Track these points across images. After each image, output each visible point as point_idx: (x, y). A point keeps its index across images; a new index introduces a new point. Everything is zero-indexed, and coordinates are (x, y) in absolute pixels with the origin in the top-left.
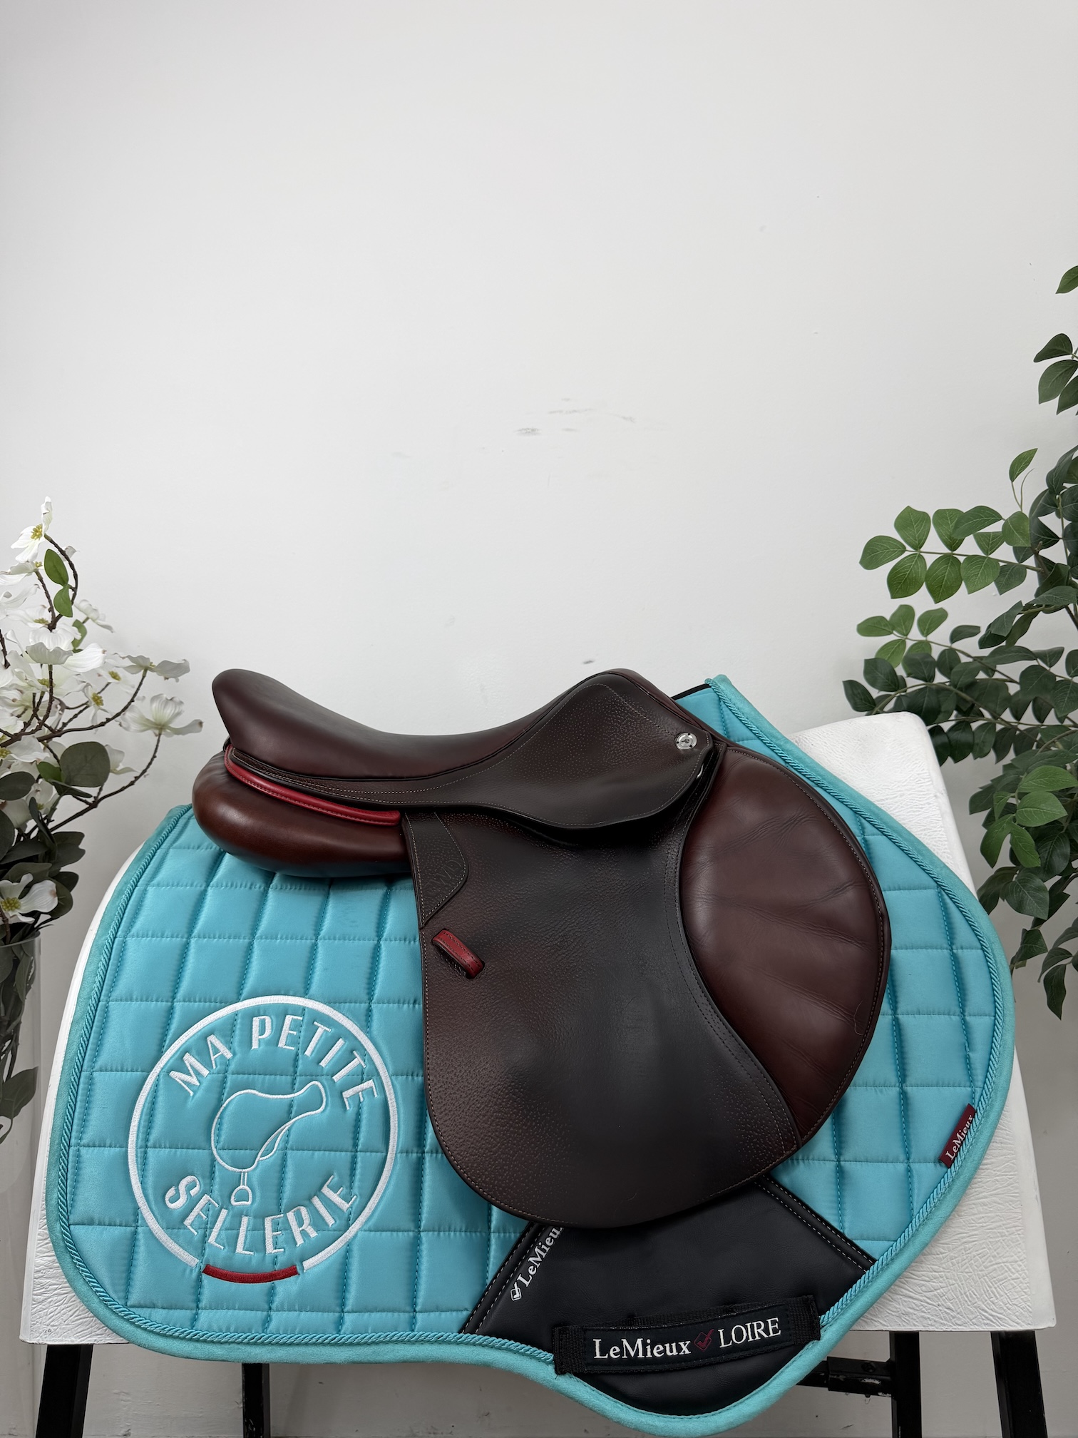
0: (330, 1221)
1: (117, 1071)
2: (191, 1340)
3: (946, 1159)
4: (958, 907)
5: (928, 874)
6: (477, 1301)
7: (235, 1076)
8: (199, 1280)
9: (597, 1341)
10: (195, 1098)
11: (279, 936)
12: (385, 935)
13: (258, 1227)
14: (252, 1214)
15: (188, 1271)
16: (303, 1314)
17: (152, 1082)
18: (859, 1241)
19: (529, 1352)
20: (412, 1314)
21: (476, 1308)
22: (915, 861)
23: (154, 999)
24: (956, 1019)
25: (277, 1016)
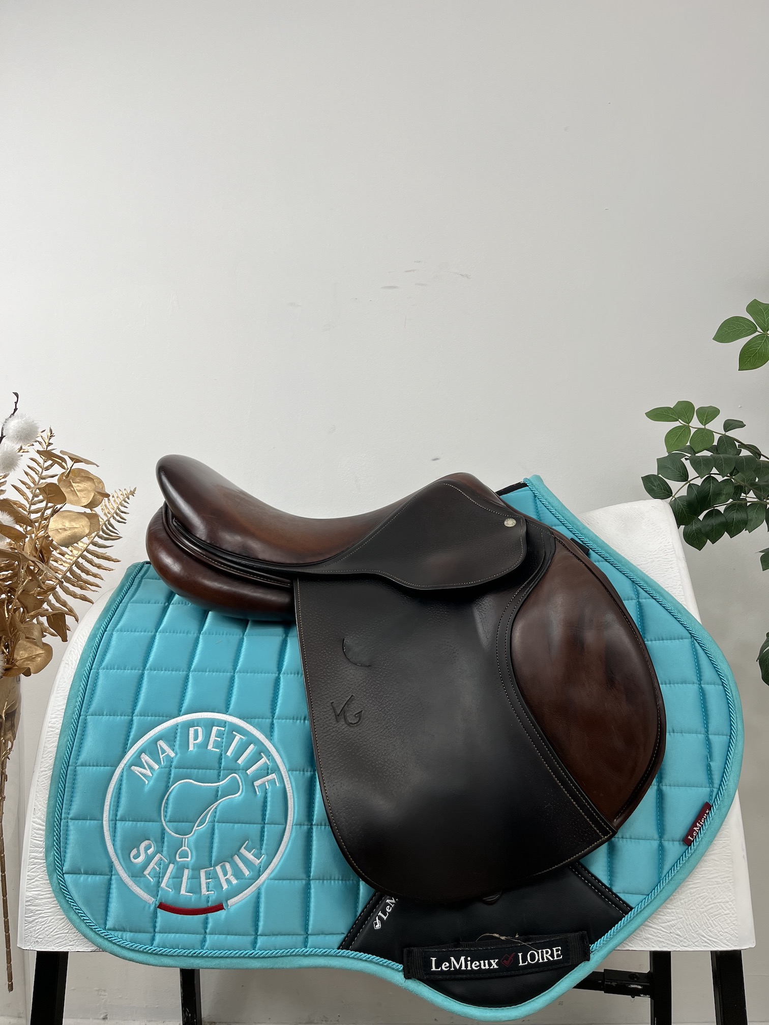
0: (247, 873)
1: (93, 766)
2: (151, 953)
3: (687, 841)
4: (706, 653)
5: (685, 627)
6: (351, 927)
7: (177, 769)
8: (155, 913)
9: (434, 959)
10: (149, 784)
11: (208, 670)
12: (283, 670)
13: (195, 877)
14: (190, 867)
15: (148, 905)
16: (229, 937)
17: (118, 774)
18: (621, 894)
19: (385, 964)
20: (305, 936)
21: (349, 932)
22: (676, 618)
23: (119, 714)
24: (701, 737)
25: (205, 727)
